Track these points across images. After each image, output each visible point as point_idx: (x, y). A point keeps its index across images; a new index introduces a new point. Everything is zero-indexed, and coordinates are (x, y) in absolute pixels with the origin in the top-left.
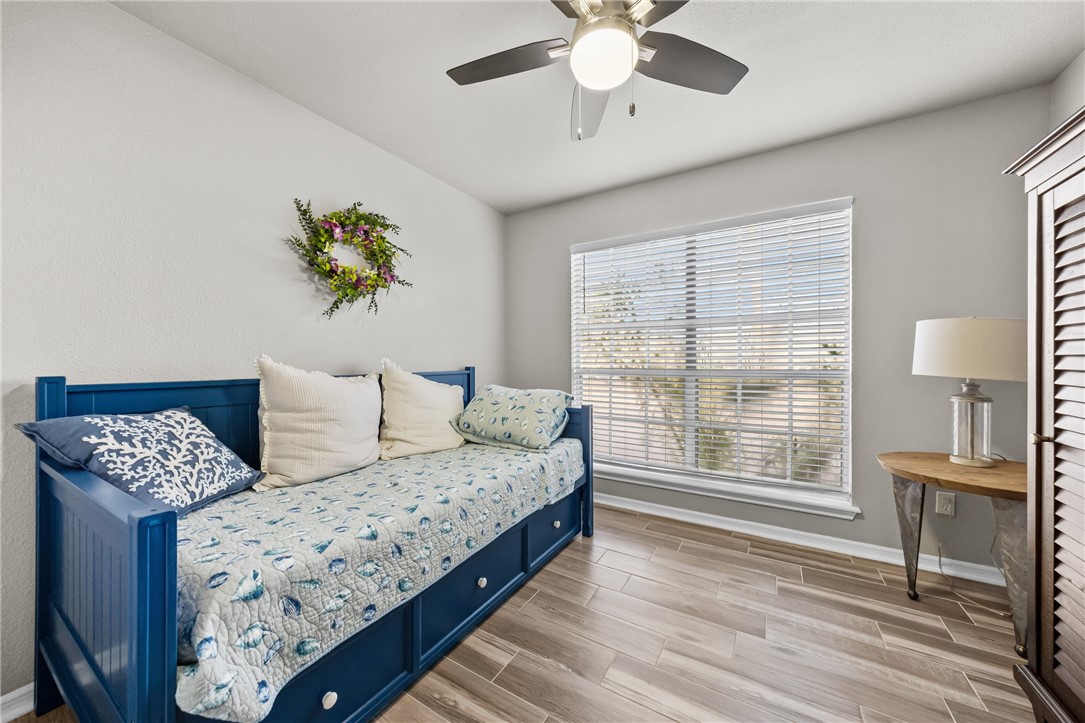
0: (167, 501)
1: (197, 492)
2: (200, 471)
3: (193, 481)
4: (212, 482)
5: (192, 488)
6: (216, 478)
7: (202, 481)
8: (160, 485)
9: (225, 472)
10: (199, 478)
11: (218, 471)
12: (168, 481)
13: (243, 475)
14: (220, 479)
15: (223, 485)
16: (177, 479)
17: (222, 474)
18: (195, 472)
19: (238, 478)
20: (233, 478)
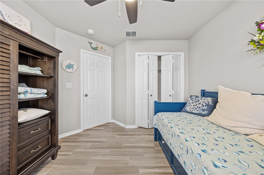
0: (186, 109)
1: (191, 110)
2: (194, 108)
3: (191, 108)
4: (195, 110)
5: (191, 109)
6: (196, 110)
7: (193, 109)
8: (187, 107)
9: (199, 110)
10: (193, 108)
11: (198, 109)
12: (189, 107)
13: (203, 113)
14: (197, 111)
15: (197, 112)
16: (190, 107)
17: (198, 110)
18: (193, 107)
19: (201, 113)
20: (200, 112)
